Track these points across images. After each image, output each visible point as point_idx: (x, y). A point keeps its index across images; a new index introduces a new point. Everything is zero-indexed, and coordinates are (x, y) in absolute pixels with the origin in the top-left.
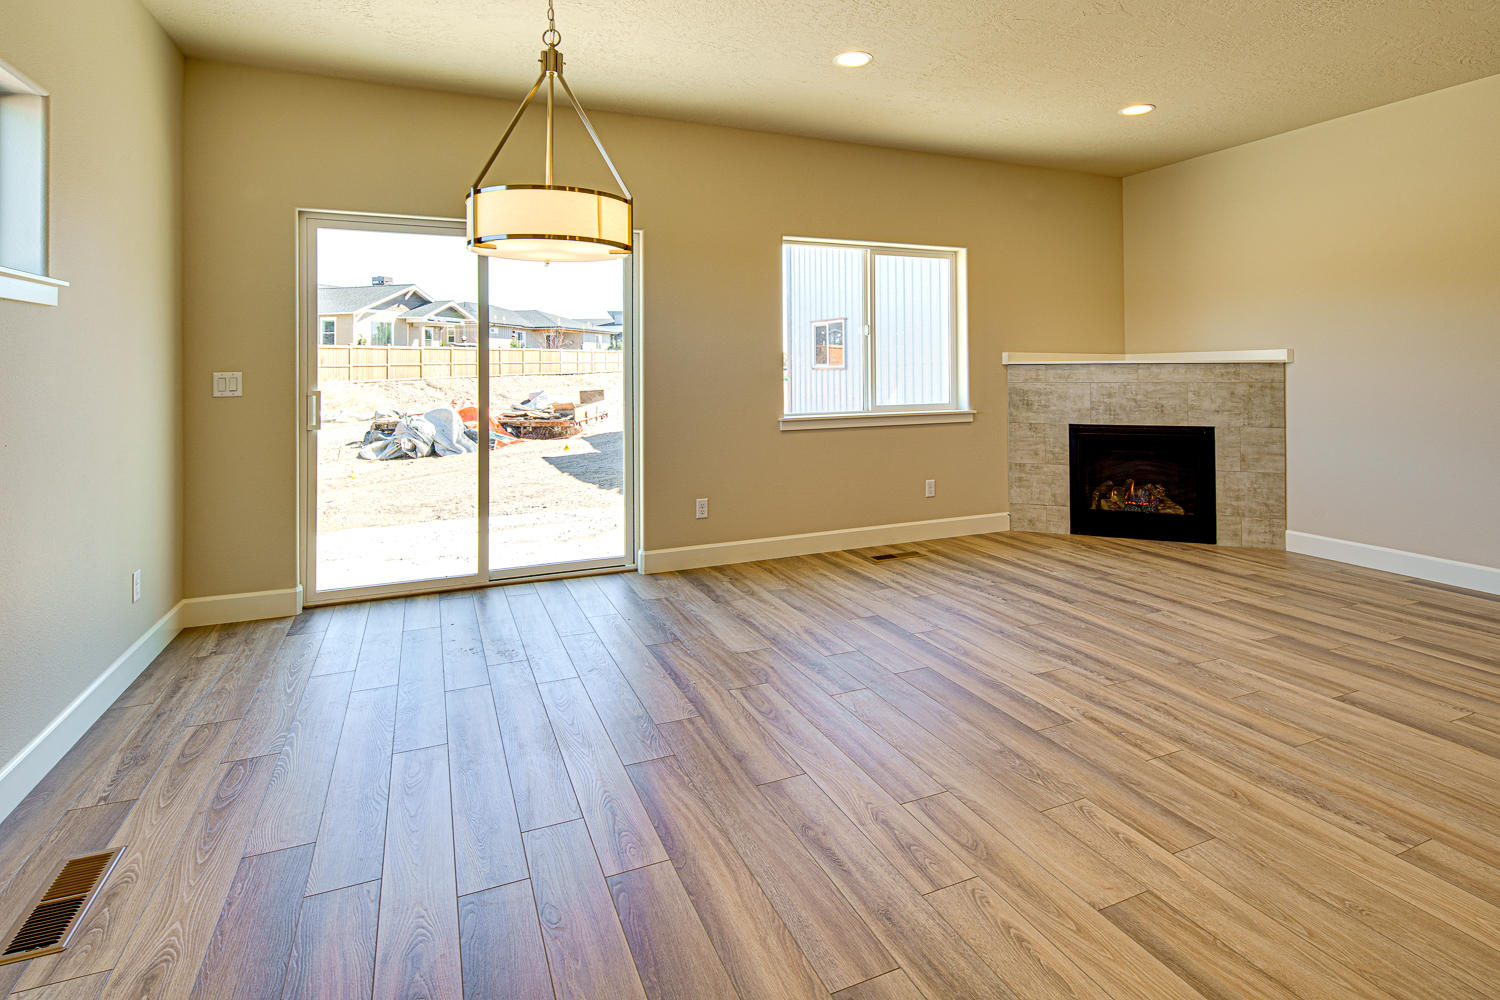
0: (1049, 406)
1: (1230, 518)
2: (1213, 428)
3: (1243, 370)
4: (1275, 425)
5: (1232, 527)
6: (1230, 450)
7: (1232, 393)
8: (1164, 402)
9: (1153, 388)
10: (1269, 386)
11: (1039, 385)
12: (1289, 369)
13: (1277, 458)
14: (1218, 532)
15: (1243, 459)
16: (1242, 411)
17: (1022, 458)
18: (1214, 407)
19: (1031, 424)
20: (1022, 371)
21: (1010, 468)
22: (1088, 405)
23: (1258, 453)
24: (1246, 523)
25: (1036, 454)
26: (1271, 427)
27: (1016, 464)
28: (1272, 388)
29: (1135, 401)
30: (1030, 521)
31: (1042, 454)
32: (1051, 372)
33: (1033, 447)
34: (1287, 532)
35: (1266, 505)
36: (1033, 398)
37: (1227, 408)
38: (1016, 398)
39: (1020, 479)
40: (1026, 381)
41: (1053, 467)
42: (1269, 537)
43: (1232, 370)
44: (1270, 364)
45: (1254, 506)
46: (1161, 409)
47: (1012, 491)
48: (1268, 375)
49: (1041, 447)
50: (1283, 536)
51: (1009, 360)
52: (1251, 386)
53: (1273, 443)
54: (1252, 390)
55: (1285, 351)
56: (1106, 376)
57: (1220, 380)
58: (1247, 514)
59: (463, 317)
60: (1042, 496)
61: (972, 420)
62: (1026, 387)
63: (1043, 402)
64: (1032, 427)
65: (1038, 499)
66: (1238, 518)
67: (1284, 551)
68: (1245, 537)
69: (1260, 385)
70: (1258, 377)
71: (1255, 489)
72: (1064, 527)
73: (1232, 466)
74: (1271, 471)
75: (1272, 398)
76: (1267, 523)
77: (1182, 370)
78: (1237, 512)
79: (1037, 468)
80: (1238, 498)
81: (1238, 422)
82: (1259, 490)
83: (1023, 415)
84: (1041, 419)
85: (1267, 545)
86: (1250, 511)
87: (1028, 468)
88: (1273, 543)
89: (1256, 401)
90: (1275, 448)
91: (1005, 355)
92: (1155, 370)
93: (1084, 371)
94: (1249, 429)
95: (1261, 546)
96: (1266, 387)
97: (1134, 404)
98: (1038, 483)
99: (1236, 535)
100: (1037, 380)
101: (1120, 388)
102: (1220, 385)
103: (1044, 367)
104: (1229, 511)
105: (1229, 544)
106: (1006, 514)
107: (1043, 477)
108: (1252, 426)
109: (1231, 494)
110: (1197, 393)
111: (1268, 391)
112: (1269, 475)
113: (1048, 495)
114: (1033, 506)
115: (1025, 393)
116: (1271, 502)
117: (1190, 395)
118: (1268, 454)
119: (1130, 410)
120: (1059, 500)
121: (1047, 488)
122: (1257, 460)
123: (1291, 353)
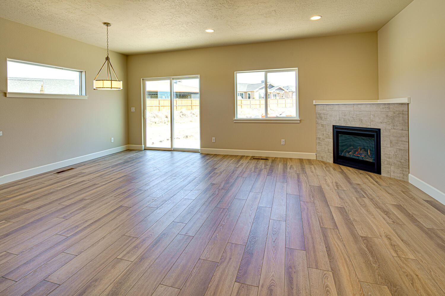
0: (327, 119)
1: (386, 165)
2: (380, 129)
3: (391, 106)
4: (404, 129)
5: (387, 169)
6: (386, 138)
7: (387, 116)
8: (362, 118)
9: (359, 113)
10: (402, 113)
11: (324, 111)
12: (410, 105)
13: (405, 143)
14: (382, 170)
15: (391, 142)
16: (391, 123)
17: (319, 136)
18: (380, 121)
19: (322, 124)
20: (319, 107)
21: (316, 139)
22: (338, 119)
23: (397, 140)
24: (392, 168)
25: (323, 135)
26: (402, 130)
27: (318, 138)
28: (403, 114)
29: (353, 118)
30: (322, 157)
31: (325, 135)
32: (328, 107)
33: (323, 132)
34: (409, 174)
35: (401, 162)
36: (322, 116)
37: (385, 121)
38: (318, 116)
39: (319, 143)
40: (320, 110)
41: (328, 140)
42: (402, 175)
43: (387, 106)
44: (402, 104)
45: (395, 161)
46: (361, 121)
47: (317, 147)
48: (401, 108)
49: (325, 132)
50: (407, 176)
51: (315, 103)
52: (394, 113)
53: (403, 137)
54: (395, 115)
55: (407, 98)
56: (343, 108)
57: (382, 110)
58: (393, 164)
59: (283, 90)
60: (325, 149)
61: (299, 122)
62: (321, 112)
63: (325, 117)
64: (322, 125)
65: (324, 150)
66: (389, 166)
67: (408, 182)
68: (392, 174)
69: (398, 112)
70: (397, 109)
71: (396, 155)
72: (331, 160)
73: (387, 145)
74: (402, 148)
75: (403, 118)
76: (401, 169)
77: (369, 106)
78: (389, 164)
79: (324, 139)
80: (389, 158)
81: (389, 127)
82: (397, 156)
83: (320, 121)
84: (324, 123)
85: (401, 179)
86: (394, 163)
87: (321, 139)
88: (403, 178)
89: (396, 119)
90: (404, 139)
91: (314, 101)
92: (359, 106)
93: (337, 106)
94: (394, 130)
95: (398, 178)
96: (400, 113)
97: (352, 119)
98: (324, 144)
99: (388, 172)
100: (324, 110)
101: (348, 113)
102: (382, 112)
103: (325, 105)
104: (386, 163)
105: (386, 175)
106: (315, 154)
107: (325, 143)
108: (395, 129)
109: (387, 156)
110: (374, 116)
111: (401, 115)
112: (401, 150)
113: (327, 149)
114: (322, 152)
115: (320, 114)
116: (402, 161)
117: (372, 116)
118: (401, 141)
119: (351, 121)
120: (330, 151)
121: (326, 147)
122: (397, 143)
123: (409, 99)
